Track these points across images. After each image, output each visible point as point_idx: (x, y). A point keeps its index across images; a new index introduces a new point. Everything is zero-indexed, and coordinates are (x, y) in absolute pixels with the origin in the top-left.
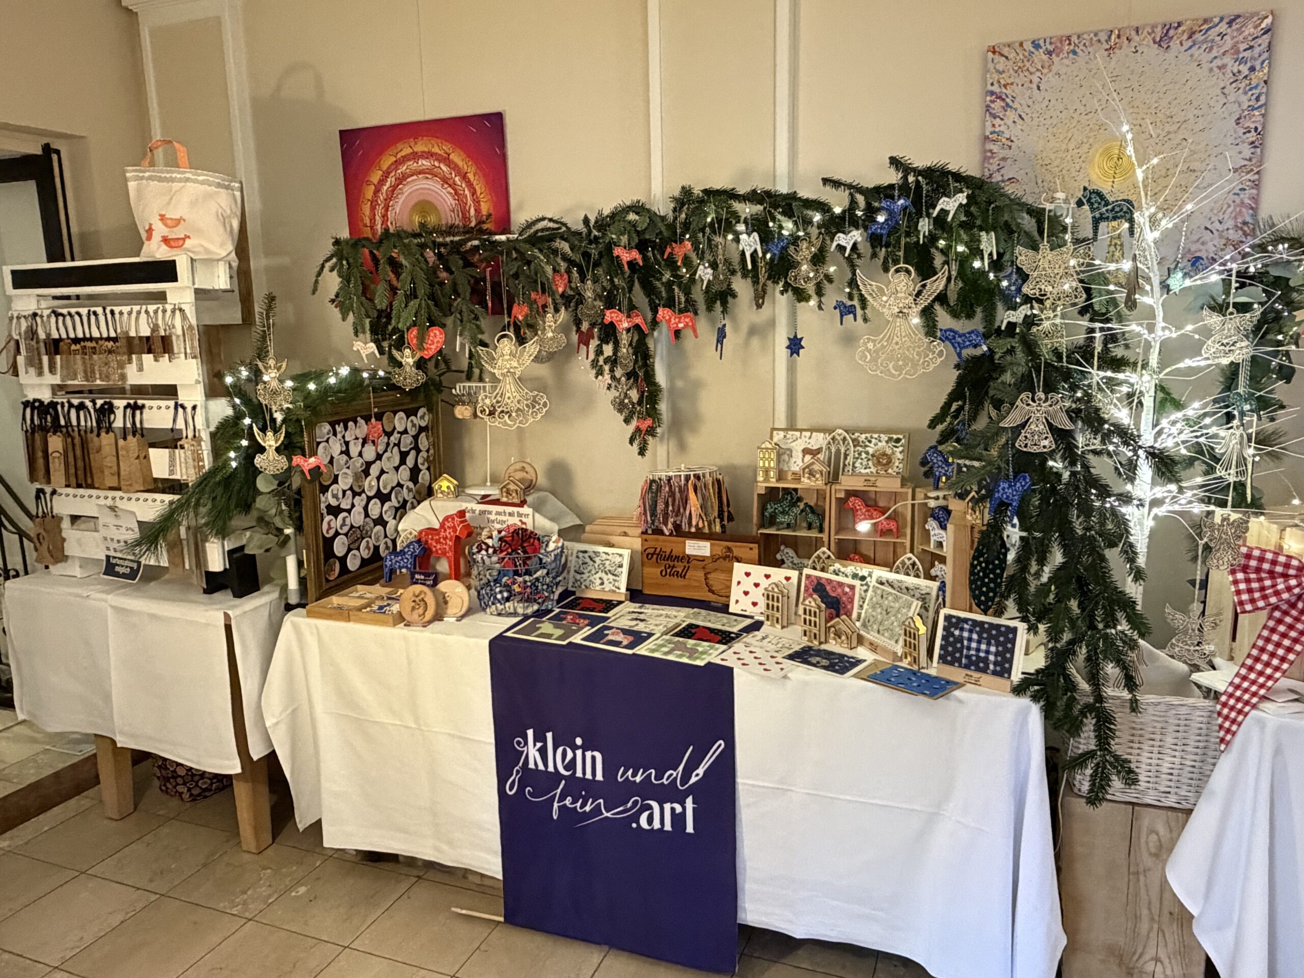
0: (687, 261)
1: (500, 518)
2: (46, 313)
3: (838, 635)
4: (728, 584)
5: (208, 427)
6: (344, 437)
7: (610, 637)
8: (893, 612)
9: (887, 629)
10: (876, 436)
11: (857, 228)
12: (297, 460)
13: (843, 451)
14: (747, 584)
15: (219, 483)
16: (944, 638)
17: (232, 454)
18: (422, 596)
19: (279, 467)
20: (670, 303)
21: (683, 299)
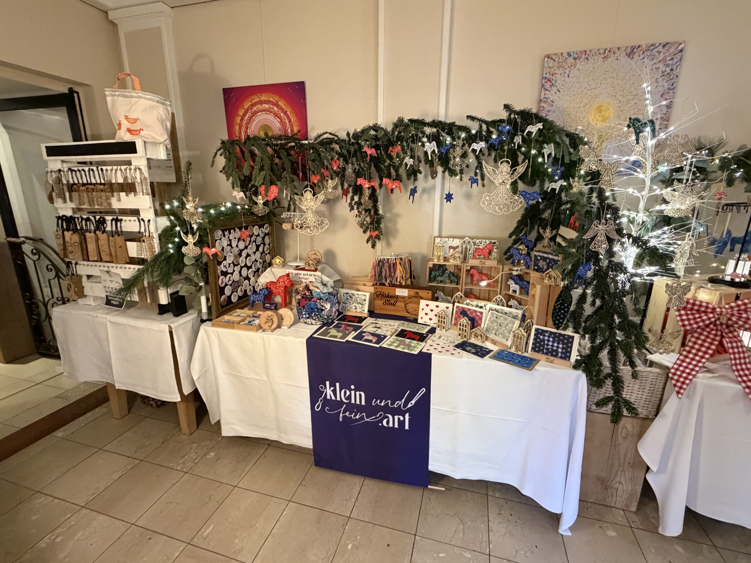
0: (398, 156)
1: (305, 277)
2: (66, 169)
3: (476, 336)
4: (417, 309)
5: (157, 230)
6: (229, 237)
7: (366, 338)
8: (504, 325)
9: (501, 334)
10: (484, 241)
11: (482, 141)
12: (205, 249)
13: (468, 247)
14: (427, 310)
15: (163, 260)
16: (534, 339)
17: (170, 246)
18: (272, 317)
19: (195, 253)
20: (389, 176)
21: (395, 174)
